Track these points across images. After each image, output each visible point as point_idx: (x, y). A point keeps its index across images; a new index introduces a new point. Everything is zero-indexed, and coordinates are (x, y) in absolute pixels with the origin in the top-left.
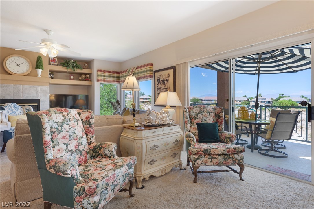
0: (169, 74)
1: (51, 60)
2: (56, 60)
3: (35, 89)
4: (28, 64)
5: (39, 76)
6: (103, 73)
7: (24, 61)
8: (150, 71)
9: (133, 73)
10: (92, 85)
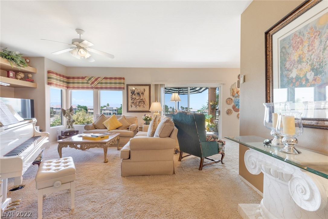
0: (144, 89)
8: (124, 83)
9: (98, 82)
10: (36, 88)
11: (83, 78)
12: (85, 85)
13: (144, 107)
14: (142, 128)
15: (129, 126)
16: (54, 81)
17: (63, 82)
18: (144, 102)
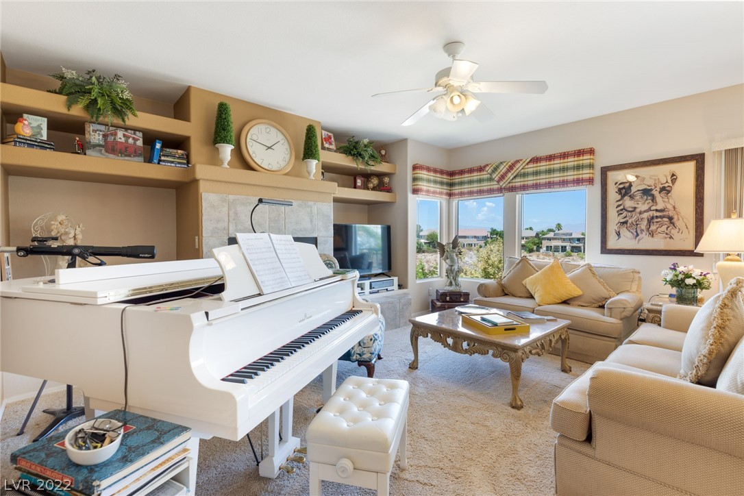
0: (673, 175)
1: (323, 136)
2: (332, 139)
3: (309, 210)
4: (286, 145)
5: (312, 177)
6: (425, 172)
7: (280, 136)
8: (591, 166)
9: (515, 174)
10: (395, 202)
11: (481, 169)
12: (485, 186)
13: (671, 237)
14: (660, 312)
15: (606, 299)
16: (423, 185)
17: (442, 183)
18: (671, 219)
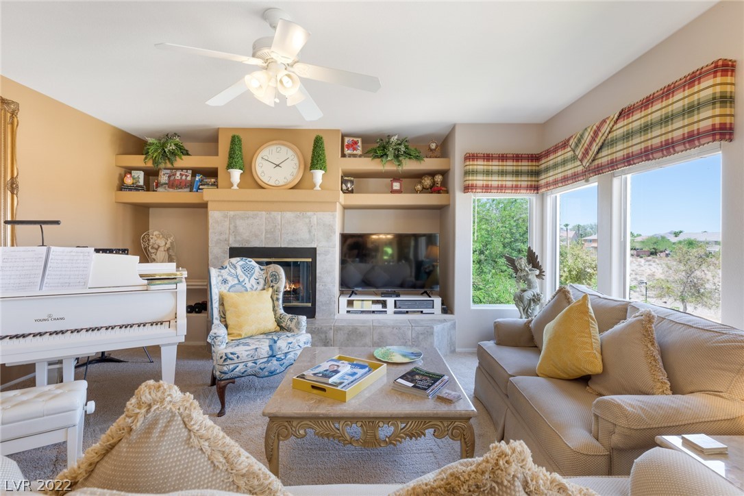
1: (346, 143)
2: (360, 144)
4: (296, 161)
5: (318, 188)
7: (290, 153)
9: (600, 144)
10: (449, 205)
11: (565, 144)
12: (570, 169)
16: (477, 180)
